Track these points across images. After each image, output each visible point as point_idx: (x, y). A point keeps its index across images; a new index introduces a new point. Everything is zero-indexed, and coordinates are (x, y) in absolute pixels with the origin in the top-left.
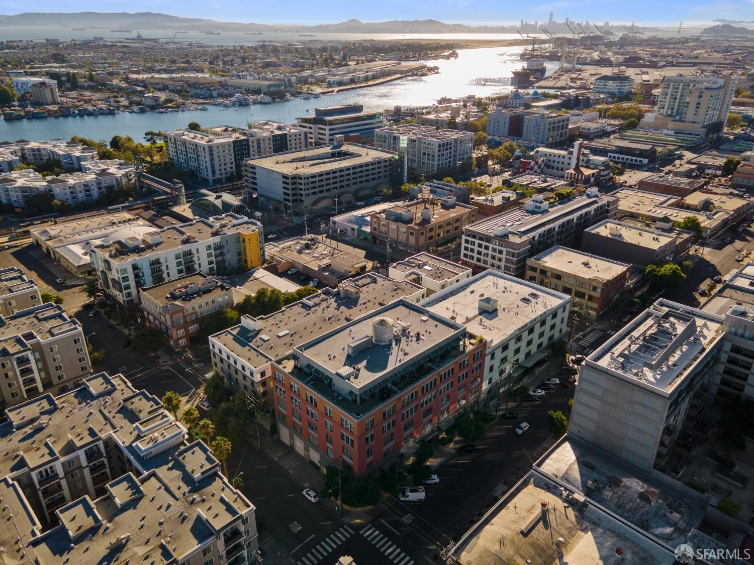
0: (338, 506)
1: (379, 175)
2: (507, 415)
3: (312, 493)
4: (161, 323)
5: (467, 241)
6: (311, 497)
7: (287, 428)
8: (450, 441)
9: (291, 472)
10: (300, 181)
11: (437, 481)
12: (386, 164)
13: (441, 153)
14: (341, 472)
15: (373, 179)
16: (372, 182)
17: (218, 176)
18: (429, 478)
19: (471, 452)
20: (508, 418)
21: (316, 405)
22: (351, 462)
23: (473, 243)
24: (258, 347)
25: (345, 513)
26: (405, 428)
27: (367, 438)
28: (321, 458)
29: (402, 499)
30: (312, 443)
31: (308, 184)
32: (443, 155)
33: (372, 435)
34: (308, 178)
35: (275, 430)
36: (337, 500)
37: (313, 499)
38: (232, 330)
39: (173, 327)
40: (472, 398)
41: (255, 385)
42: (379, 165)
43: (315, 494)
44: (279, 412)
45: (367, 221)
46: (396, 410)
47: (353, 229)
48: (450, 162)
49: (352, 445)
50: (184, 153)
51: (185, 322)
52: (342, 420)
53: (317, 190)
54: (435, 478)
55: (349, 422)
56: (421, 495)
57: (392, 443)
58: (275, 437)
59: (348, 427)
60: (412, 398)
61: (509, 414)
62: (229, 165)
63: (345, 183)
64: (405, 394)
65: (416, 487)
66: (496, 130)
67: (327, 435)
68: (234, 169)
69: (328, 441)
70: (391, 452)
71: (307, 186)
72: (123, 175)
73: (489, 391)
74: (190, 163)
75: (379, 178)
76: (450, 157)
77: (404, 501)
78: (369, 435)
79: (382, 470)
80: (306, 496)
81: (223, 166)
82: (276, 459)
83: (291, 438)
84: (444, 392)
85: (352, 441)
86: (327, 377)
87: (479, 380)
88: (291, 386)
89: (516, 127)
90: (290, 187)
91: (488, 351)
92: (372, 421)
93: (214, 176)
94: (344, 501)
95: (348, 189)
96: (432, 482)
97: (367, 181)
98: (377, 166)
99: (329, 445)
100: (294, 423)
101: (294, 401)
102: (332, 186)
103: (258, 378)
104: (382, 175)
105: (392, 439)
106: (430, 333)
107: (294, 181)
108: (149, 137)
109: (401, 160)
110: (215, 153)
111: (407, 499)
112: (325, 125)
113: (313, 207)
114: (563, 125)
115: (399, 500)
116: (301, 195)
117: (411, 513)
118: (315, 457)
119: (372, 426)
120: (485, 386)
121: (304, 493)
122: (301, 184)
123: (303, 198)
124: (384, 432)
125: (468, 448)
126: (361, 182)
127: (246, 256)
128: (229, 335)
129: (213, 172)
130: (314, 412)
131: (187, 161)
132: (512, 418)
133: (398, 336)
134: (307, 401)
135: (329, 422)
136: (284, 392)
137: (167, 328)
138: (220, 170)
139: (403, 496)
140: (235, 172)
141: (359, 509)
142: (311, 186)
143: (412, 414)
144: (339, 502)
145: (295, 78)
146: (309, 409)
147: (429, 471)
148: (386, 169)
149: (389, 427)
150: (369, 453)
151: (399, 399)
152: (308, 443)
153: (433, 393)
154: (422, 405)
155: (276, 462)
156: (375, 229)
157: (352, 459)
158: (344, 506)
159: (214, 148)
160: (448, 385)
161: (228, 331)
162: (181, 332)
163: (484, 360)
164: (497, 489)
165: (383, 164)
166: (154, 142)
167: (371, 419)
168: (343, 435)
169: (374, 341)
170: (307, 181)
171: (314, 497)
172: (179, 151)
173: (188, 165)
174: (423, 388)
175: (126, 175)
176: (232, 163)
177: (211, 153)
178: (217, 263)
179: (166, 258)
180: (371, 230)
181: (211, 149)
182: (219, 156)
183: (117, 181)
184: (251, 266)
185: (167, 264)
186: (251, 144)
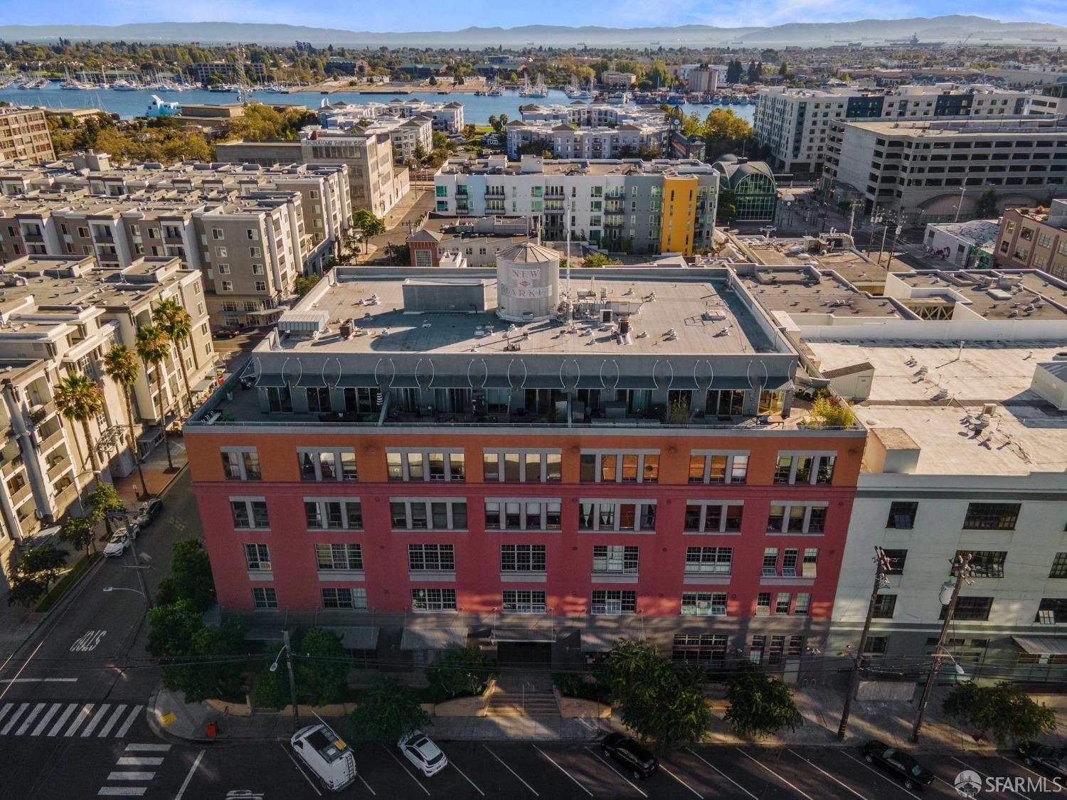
10: (905, 150)
17: (802, 158)
26: (415, 556)
31: (923, 158)
46: (362, 477)
47: (961, 248)
50: (770, 119)
53: (944, 176)
57: (357, 577)
64: (400, 441)
70: (358, 602)
71: (919, 164)
81: (817, 143)
84: (608, 525)
91: (867, 482)
93: (796, 156)
102: (986, 175)
107: (895, 150)
110: (808, 116)
113: (919, 211)
116: (901, 181)
119: (257, 476)
122: (906, 157)
123: (902, 188)
124: (316, 524)
129: (797, 149)
138: (810, 148)
142: (929, 164)
151: (370, 444)
153: (548, 503)
156: (1005, 246)
170: (921, 152)
177: (801, 114)
178: (606, 226)
179: (514, 188)
180: (996, 249)
181: (804, 108)
182: (814, 123)
183: (642, 141)
184: (668, 247)
185: (514, 199)
186: (885, 107)
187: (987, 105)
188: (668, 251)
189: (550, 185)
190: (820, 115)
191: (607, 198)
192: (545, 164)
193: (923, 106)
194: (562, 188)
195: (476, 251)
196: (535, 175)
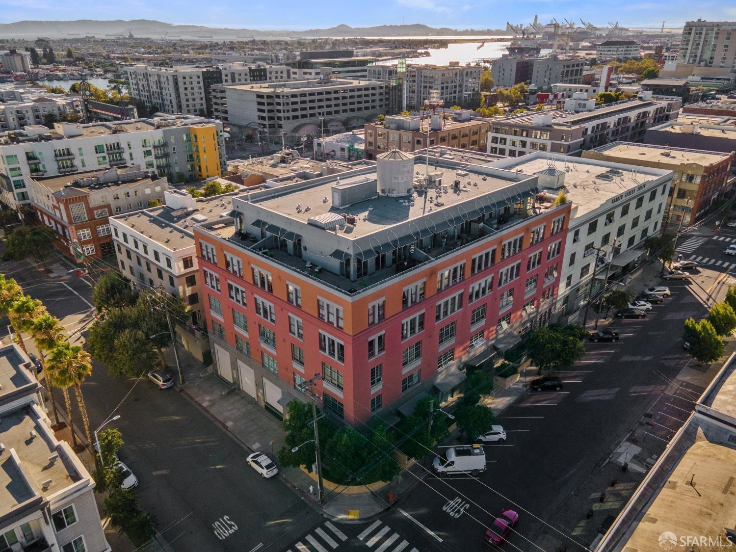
0: (312, 482)
1: (373, 104)
2: (601, 334)
3: (265, 460)
4: (56, 222)
5: (495, 140)
6: (263, 466)
7: (227, 349)
8: (514, 371)
9: (230, 424)
10: (277, 100)
11: (503, 436)
12: (381, 91)
13: (445, 85)
14: (318, 412)
15: (367, 108)
16: (366, 112)
18: (487, 430)
19: (552, 388)
20: (601, 340)
21: (271, 289)
22: (339, 394)
23: (504, 141)
24: (186, 227)
25: (327, 498)
26: (441, 336)
27: (371, 343)
28: (283, 394)
29: (441, 469)
30: (268, 369)
31: (288, 104)
32: (447, 87)
33: (380, 338)
34: (287, 97)
35: (209, 358)
36: (310, 470)
37: (264, 472)
38: (151, 211)
39: (71, 223)
40: (544, 306)
41: (176, 281)
42: (373, 92)
43: (269, 461)
44: (213, 321)
45: (361, 139)
46: (427, 295)
47: (343, 149)
48: (455, 98)
49: (341, 358)
50: (146, 88)
51: (92, 218)
52: (319, 306)
53: (299, 113)
54: (499, 432)
55: (334, 307)
56: (477, 462)
57: (418, 363)
58: (210, 369)
59: (333, 319)
60: (455, 277)
61: (604, 333)
62: (198, 101)
63: (333, 109)
64: (444, 266)
65: (467, 446)
66: (501, 79)
67: (292, 345)
68: (205, 106)
69: (294, 358)
70: (415, 380)
72: (68, 104)
73: (566, 299)
74: (153, 100)
75: (373, 107)
76: (455, 92)
77: (444, 474)
78: (375, 337)
79: (399, 414)
80: (254, 465)
81: (191, 102)
82: (205, 404)
83: (234, 367)
84: (506, 280)
85: (341, 347)
86: (291, 235)
87: (555, 274)
88: (228, 264)
89: (524, 72)
90: (266, 108)
91: (571, 225)
92: (382, 307)
94: (325, 474)
95: (337, 117)
96: (495, 438)
97: (359, 109)
98: (370, 92)
99: (296, 366)
100: (237, 336)
101: (233, 293)
102: (317, 111)
103: (178, 268)
104: (377, 103)
105: (418, 355)
106: (475, 185)
107: (270, 100)
108: (113, 85)
109: (399, 88)
110: (181, 84)
111: (449, 469)
112: (312, 68)
113: (294, 134)
114: (577, 71)
115: (434, 470)
116: (280, 118)
117: (460, 497)
118: (273, 395)
119: (382, 317)
120: (563, 290)
121: (249, 459)
122: (279, 104)
123: (282, 123)
124: (404, 337)
125: (548, 383)
126: (352, 110)
127: (199, 161)
128: (143, 217)
130: (268, 304)
131: (149, 98)
132: (610, 340)
133: (421, 186)
134: (255, 283)
135: (295, 319)
136: (217, 280)
137: (64, 227)
138: (188, 106)
139: (442, 463)
140: (205, 110)
141: (354, 490)
142: (291, 107)
143: (453, 310)
144: (314, 476)
145: (282, 55)
146: (260, 300)
147: (486, 419)
148: (382, 97)
149: (413, 329)
150: (375, 375)
151: (433, 273)
152: (262, 372)
153: (489, 278)
154: (471, 297)
155: (204, 409)
156: (370, 144)
157: (339, 387)
158: (326, 484)
159: (180, 79)
160: (512, 268)
161: (143, 213)
162: (86, 233)
163: (565, 238)
164: (619, 450)
165: (378, 91)
166: (120, 92)
167: (380, 301)
168: (322, 339)
169: (379, 191)
170: (286, 101)
171: (268, 467)
172: (141, 88)
173: (151, 102)
174: (474, 260)
175: (71, 104)
176: (202, 99)
177: (176, 83)
178: (158, 167)
179: (80, 149)
180: (366, 146)
181: (176, 79)
182: (186, 89)
183: (59, 110)
184: (207, 174)
185: (82, 157)
186: (224, 77)
187: (274, 74)
188: (208, 177)
189: (108, 143)
190: (188, 84)
191: (155, 147)
192: (84, 127)
193: (243, 75)
194: (118, 143)
195: (122, 195)
196: (79, 138)
